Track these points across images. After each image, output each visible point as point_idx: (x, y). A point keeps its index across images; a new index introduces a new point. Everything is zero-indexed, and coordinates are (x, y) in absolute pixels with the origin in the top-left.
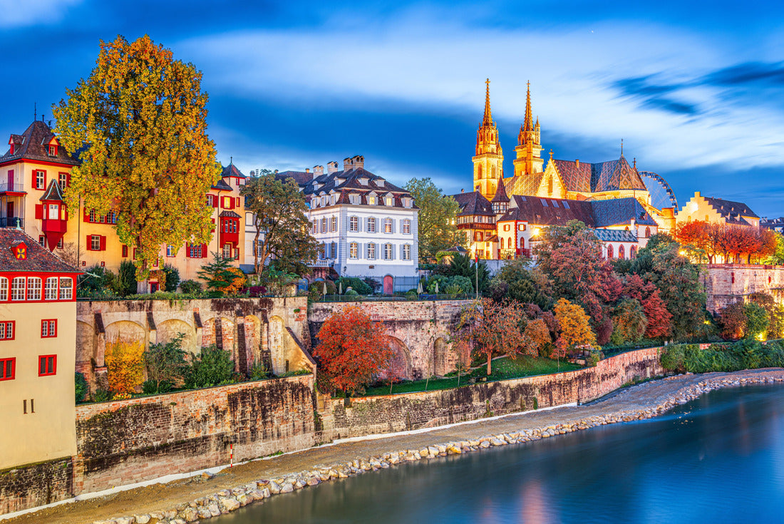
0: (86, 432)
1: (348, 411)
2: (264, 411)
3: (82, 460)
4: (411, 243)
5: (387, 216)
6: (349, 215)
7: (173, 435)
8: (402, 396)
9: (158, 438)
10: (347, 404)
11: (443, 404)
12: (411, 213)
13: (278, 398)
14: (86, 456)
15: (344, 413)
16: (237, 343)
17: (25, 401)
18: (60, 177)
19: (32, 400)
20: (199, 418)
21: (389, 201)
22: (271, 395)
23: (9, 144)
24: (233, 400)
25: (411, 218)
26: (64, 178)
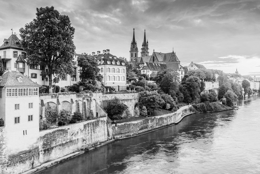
0: (43, 140)
1: (116, 128)
2: (94, 129)
3: (42, 150)
4: (124, 76)
5: (118, 68)
6: (107, 67)
7: (69, 139)
8: (131, 122)
9: (64, 140)
10: (116, 126)
11: (141, 124)
12: (124, 67)
13: (97, 125)
14: (43, 148)
15: (115, 128)
16: (84, 108)
17: (24, 131)
18: (22, 54)
19: (26, 130)
20: (76, 133)
21: (118, 63)
22: (96, 124)
23: (4, 42)
24: (85, 126)
25: (124, 68)
26: (23, 54)
